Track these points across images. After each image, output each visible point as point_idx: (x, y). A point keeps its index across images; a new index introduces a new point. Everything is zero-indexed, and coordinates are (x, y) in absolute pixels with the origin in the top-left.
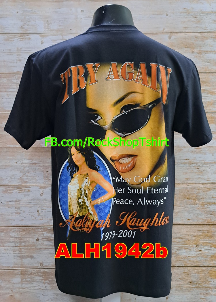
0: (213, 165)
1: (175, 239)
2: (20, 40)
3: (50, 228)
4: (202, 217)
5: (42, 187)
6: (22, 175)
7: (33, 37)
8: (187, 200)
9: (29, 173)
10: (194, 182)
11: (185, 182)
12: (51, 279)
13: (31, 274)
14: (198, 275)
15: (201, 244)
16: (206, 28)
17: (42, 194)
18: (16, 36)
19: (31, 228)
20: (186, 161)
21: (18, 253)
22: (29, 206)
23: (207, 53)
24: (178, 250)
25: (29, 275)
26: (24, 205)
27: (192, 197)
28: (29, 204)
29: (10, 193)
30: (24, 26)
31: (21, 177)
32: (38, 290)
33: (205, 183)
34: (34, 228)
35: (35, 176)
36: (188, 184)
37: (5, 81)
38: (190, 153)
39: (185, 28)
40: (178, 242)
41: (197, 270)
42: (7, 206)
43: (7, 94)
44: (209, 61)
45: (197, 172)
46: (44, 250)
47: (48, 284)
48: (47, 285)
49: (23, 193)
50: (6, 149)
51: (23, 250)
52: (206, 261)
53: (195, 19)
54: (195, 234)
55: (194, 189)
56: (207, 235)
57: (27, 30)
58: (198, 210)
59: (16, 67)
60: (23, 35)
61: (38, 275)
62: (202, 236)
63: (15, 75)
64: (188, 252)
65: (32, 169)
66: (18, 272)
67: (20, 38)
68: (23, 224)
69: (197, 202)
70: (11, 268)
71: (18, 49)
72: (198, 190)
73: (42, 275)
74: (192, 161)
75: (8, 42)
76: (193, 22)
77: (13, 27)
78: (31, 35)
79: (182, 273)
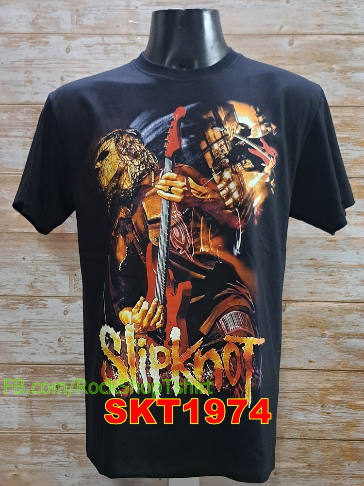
0: (358, 271)
1: (286, 394)
2: (31, 46)
3: (78, 368)
4: (335, 357)
5: (66, 301)
6: (33, 279)
7: (52, 39)
8: (310, 328)
9: (45, 276)
10: (324, 298)
11: (308, 299)
12: (79, 450)
13: (48, 441)
14: (323, 453)
15: (331, 402)
16: (357, 25)
17: (66, 313)
18: (23, 38)
19: (48, 367)
20: (310, 262)
21: (26, 407)
22: (44, 331)
23: (356, 72)
24: (291, 411)
25: (43, 443)
26: (35, 329)
27: (319, 324)
28: (45, 327)
29: (14, 309)
30: (37, 19)
31: (31, 283)
32: (58, 468)
33: (341, 300)
34: (54, 368)
35: (55, 281)
36: (312, 301)
37: (5, 118)
38: (318, 248)
39: (319, 26)
40: (291, 399)
41: (322, 445)
42: (9, 330)
43: (8, 141)
44: (358, 86)
45: (329, 281)
46: (68, 403)
47: (74, 458)
48: (72, 459)
49: (35, 310)
50: (7, 235)
51: (34, 403)
52: (336, 431)
53: (338, 9)
54: (321, 386)
55: (322, 311)
56: (341, 388)
57: (43, 28)
58: (327, 346)
59: (24, 93)
60: (36, 37)
61: (58, 444)
62: (332, 389)
63: (22, 108)
64: (308, 415)
65: (50, 270)
66: (26, 438)
67: (31, 41)
68: (35, 361)
69: (326, 332)
70: (15, 430)
71: (26, 61)
72: (328, 312)
73: (65, 443)
74: (321, 262)
75: (10, 48)
76: (333, 14)
77: (19, 22)
78: (49, 37)
79: (295, 449)
